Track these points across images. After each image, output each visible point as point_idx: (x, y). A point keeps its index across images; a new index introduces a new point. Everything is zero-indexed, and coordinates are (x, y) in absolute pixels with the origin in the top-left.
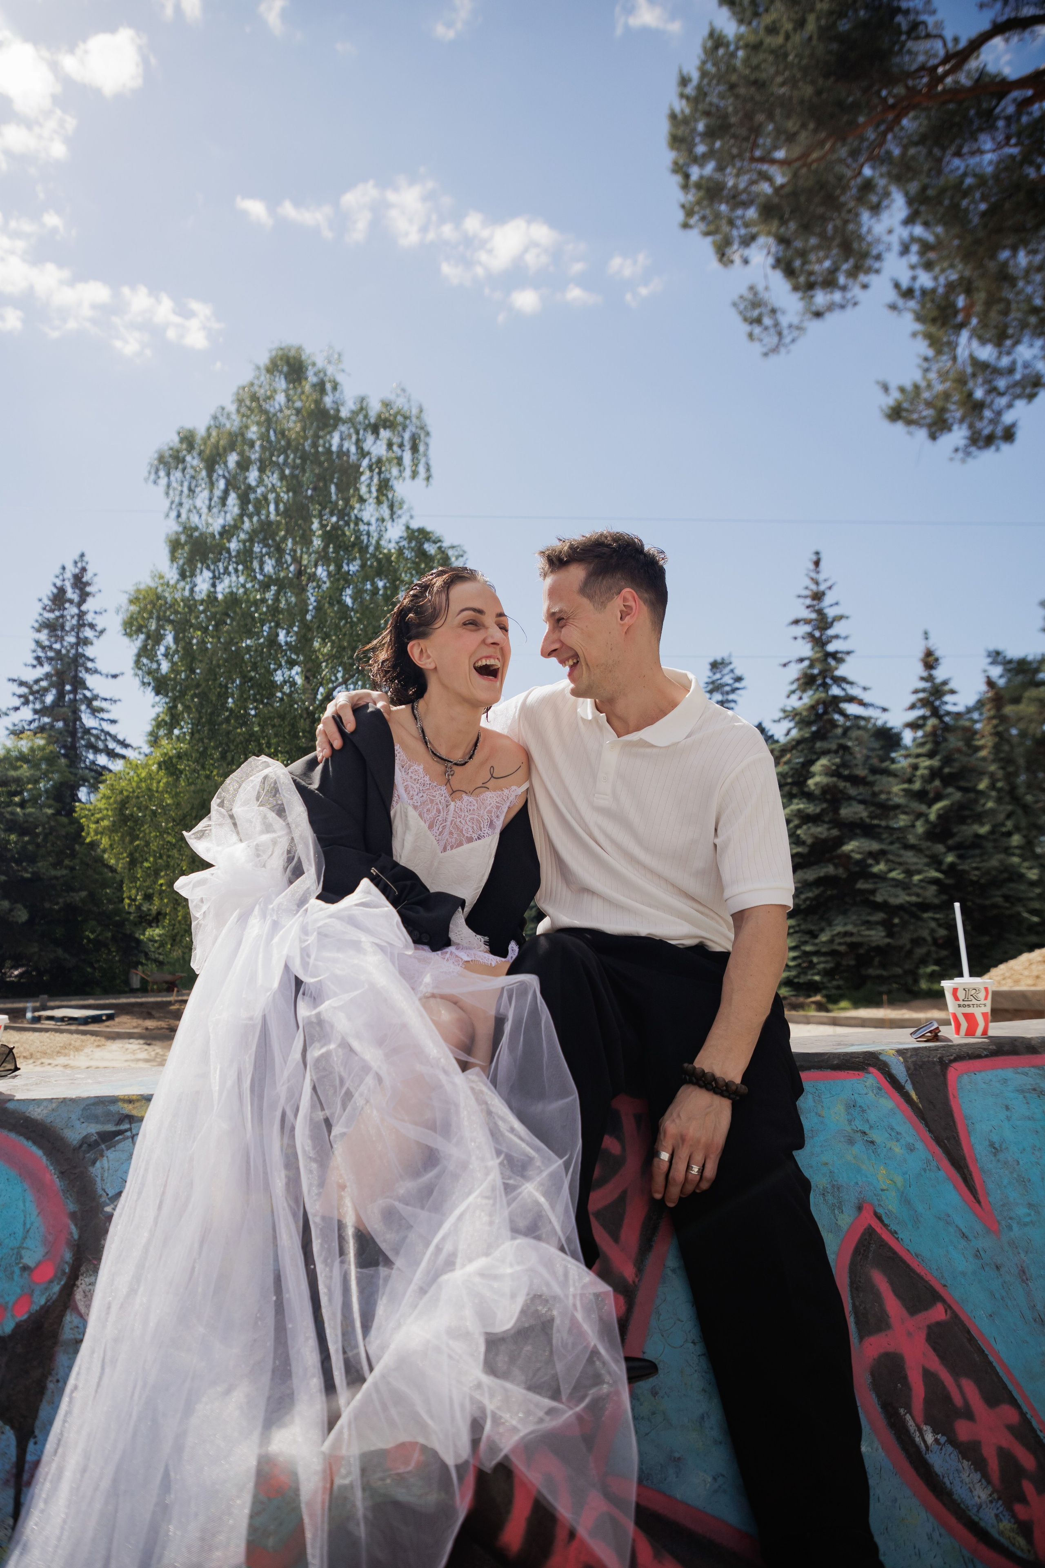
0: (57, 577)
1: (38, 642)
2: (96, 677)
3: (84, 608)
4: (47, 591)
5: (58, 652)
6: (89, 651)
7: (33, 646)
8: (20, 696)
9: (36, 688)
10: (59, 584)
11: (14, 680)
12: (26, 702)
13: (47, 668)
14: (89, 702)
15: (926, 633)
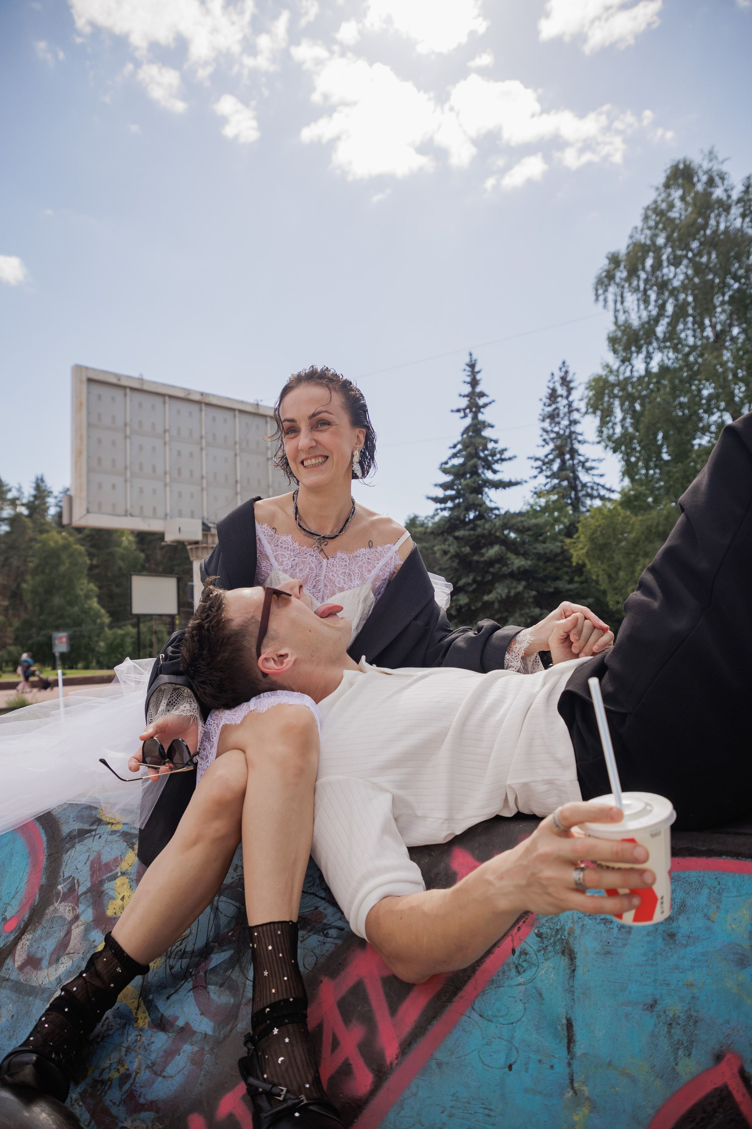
0: (550, 381)
1: (543, 429)
2: (586, 445)
3: (571, 398)
4: (546, 392)
5: (557, 433)
6: (578, 428)
7: (541, 432)
8: (536, 468)
9: (546, 460)
10: (551, 385)
11: (531, 458)
12: (542, 471)
13: (551, 446)
14: (583, 464)
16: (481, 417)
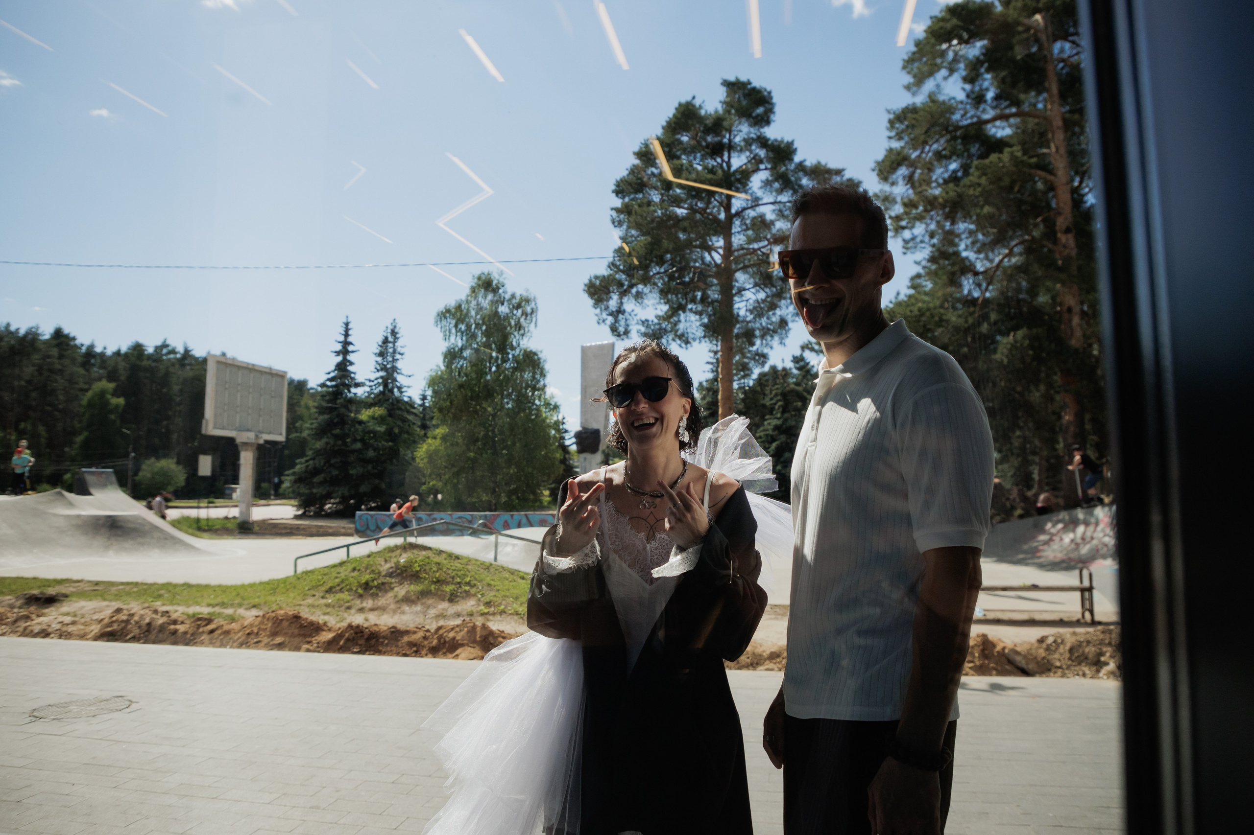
0: (384, 332)
1: (377, 362)
2: (402, 376)
3: (396, 345)
5: (385, 365)
6: (399, 365)
7: (375, 363)
10: (385, 335)
13: (380, 373)
14: (398, 387)
15: (783, 360)
16: (348, 358)
